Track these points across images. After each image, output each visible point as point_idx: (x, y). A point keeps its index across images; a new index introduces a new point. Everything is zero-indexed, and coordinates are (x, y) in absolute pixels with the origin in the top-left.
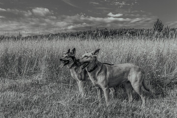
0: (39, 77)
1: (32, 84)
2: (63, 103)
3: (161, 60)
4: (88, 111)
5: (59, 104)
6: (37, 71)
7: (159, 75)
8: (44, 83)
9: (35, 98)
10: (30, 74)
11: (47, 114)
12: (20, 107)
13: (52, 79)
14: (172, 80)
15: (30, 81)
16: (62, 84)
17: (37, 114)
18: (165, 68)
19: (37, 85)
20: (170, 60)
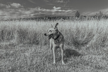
0: (14, 41)
1: (10, 45)
2: (27, 54)
3: (78, 31)
4: (40, 58)
5: (24, 55)
6: (12, 37)
7: (77, 39)
8: (17, 44)
9: (11, 52)
10: (8, 40)
11: (18, 60)
12: (3, 57)
13: (21, 42)
14: (84, 41)
15: (8, 43)
16: (26, 44)
17: (12, 60)
18: (80, 35)
19: (13, 45)
20: (83, 31)
